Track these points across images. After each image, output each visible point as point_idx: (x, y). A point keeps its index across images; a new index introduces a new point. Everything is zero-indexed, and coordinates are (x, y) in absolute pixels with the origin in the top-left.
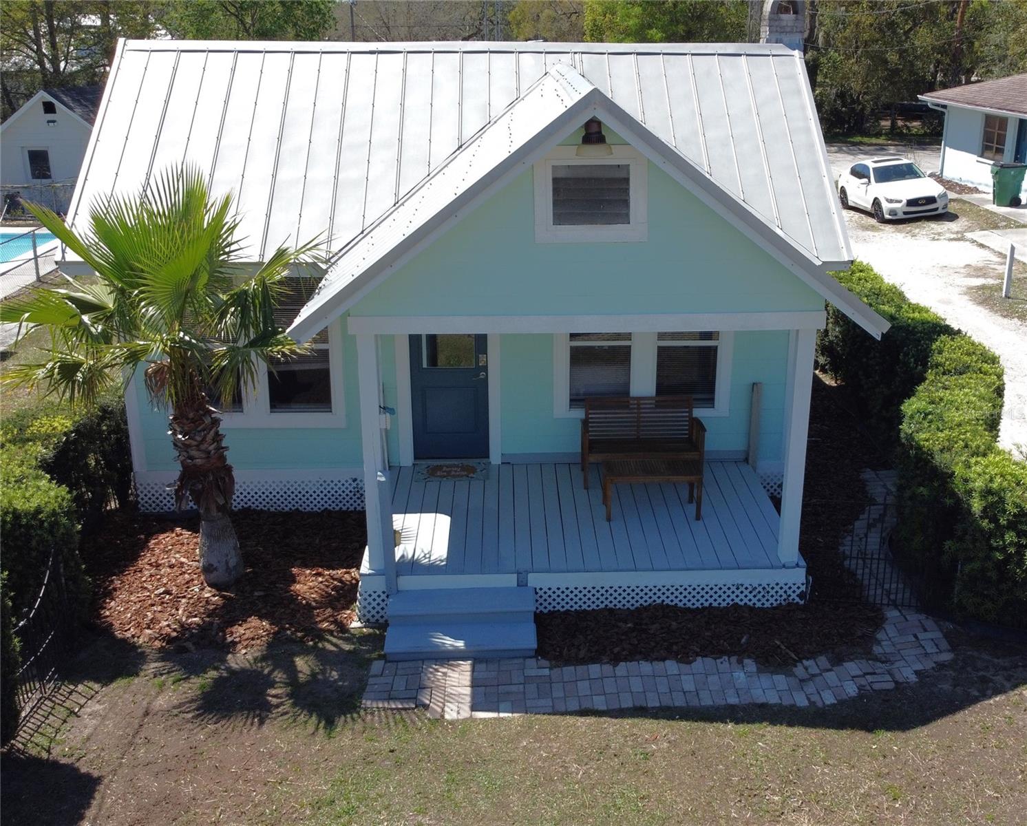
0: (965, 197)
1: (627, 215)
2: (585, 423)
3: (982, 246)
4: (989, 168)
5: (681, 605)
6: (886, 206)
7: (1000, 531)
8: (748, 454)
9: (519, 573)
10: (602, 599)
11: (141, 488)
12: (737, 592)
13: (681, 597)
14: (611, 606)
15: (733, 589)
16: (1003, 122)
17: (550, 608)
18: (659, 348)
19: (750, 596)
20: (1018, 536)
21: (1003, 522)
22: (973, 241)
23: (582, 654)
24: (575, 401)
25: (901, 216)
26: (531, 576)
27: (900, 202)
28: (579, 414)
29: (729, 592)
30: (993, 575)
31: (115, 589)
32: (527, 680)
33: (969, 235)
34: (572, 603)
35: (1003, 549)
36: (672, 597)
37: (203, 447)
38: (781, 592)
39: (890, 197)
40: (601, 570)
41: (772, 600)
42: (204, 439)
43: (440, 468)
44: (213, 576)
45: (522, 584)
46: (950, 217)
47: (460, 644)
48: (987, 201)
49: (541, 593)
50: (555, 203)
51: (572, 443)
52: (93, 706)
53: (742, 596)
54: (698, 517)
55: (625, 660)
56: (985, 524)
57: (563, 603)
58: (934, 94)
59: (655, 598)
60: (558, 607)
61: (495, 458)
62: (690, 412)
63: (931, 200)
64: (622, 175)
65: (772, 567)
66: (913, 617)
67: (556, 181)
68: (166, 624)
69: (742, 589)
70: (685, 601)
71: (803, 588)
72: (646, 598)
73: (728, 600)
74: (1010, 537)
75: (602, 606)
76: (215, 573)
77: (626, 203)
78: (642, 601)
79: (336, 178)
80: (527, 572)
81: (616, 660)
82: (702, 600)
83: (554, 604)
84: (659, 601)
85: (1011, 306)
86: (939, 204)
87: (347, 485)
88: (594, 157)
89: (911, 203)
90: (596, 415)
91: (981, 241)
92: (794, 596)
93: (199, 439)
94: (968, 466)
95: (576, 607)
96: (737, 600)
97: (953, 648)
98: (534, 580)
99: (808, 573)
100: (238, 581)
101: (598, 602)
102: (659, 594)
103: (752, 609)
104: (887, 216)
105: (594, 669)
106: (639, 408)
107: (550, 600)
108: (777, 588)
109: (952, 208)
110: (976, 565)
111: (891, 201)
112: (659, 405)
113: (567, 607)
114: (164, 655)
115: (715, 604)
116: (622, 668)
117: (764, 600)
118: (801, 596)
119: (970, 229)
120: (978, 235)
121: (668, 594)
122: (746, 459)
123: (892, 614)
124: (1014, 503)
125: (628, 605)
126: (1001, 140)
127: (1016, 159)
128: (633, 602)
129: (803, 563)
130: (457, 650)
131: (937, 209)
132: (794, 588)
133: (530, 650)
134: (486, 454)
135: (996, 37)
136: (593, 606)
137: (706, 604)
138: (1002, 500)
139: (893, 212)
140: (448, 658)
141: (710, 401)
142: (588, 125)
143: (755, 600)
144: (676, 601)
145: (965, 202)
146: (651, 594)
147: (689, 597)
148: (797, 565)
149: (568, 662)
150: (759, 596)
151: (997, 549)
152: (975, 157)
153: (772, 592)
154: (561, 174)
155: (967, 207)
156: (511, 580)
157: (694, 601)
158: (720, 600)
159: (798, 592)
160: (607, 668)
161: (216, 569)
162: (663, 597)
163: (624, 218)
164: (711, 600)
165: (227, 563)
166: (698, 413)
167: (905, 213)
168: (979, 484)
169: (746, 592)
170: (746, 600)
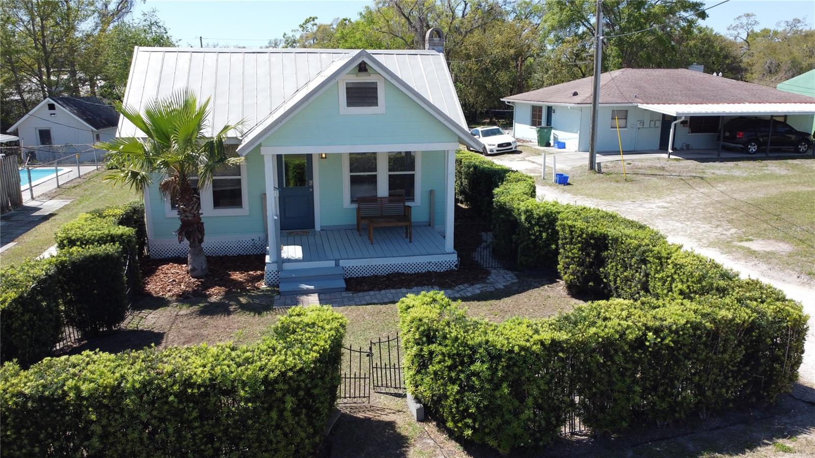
0: (525, 144)
1: (377, 103)
2: (359, 210)
3: (533, 162)
4: (535, 130)
5: (406, 272)
6: (488, 148)
7: (532, 226)
8: (430, 222)
9: (336, 260)
10: (372, 271)
11: (151, 247)
12: (429, 266)
13: (405, 269)
14: (376, 274)
15: (428, 264)
16: (540, 108)
17: (349, 276)
18: (390, 175)
19: (435, 267)
20: (540, 227)
21: (533, 222)
22: (529, 161)
23: (366, 288)
24: (352, 201)
25: (495, 152)
26: (341, 261)
27: (494, 145)
28: (355, 206)
29: (426, 266)
30: (531, 246)
31: (148, 282)
32: (343, 297)
33: (527, 158)
34: (359, 273)
35: (534, 235)
36: (402, 269)
37: (192, 212)
38: (447, 265)
39: (489, 143)
40: (371, 258)
41: (444, 269)
42: (193, 208)
43: (293, 232)
44: (195, 273)
45: (337, 265)
46: (520, 152)
47: (312, 287)
48: (536, 145)
49: (345, 269)
50: (347, 97)
51: (352, 220)
52: (151, 316)
53: (431, 267)
54: (410, 242)
55: (384, 289)
56: (526, 225)
57: (355, 274)
58: (508, 98)
59: (394, 269)
60: (353, 276)
61: (318, 228)
62: (404, 204)
63: (509, 144)
64: (375, 86)
65: (443, 254)
66: (502, 271)
67: (347, 88)
68: (176, 290)
69: (431, 264)
70: (407, 270)
71: (457, 262)
72: (391, 270)
73: (426, 269)
74: (536, 228)
75: (372, 274)
76: (197, 272)
77: (376, 98)
78: (389, 271)
79: (243, 103)
80: (339, 260)
81: (380, 289)
82: (415, 270)
83: (351, 274)
84: (396, 271)
85: (545, 182)
86: (513, 146)
87: (249, 242)
88: (363, 79)
89: (500, 146)
90: (363, 206)
91: (532, 160)
92: (453, 266)
93: (190, 208)
94: (519, 204)
95: (361, 275)
96: (429, 269)
97: (518, 278)
98: (343, 263)
99: (458, 256)
100: (206, 276)
101: (370, 273)
102: (396, 268)
103: (436, 272)
104: (489, 153)
105: (372, 293)
106: (381, 202)
107: (349, 272)
108: (446, 263)
109: (519, 149)
110: (525, 243)
111: (490, 145)
112: (390, 201)
113: (357, 275)
114: (177, 301)
115: (420, 272)
116: (383, 292)
117: (440, 269)
118: (456, 266)
119: (527, 156)
120: (531, 158)
121: (400, 267)
122: (430, 224)
123: (494, 271)
124: (537, 214)
125: (383, 274)
126: (540, 117)
127: (547, 125)
128: (385, 272)
129: (456, 252)
130: (312, 290)
131: (512, 148)
132: (453, 263)
133: (343, 288)
134: (313, 226)
135: (537, 76)
136: (368, 275)
137: (416, 272)
138: (532, 214)
139: (492, 151)
140: (307, 293)
141: (413, 200)
142: (360, 64)
143: (436, 269)
144: (404, 271)
145: (525, 146)
146: (393, 268)
147: (409, 269)
148: (454, 253)
149: (360, 291)
150: (439, 267)
151: (532, 234)
152: (529, 126)
153: (444, 265)
154: (349, 86)
155: (526, 148)
156: (332, 264)
157: (411, 270)
158: (422, 270)
159: (455, 264)
160: (378, 292)
161: (197, 269)
162: (398, 269)
163: (376, 104)
164: (418, 270)
165: (202, 266)
166: (407, 204)
167: (497, 151)
168: (523, 208)
169: (433, 265)
170: (433, 269)
